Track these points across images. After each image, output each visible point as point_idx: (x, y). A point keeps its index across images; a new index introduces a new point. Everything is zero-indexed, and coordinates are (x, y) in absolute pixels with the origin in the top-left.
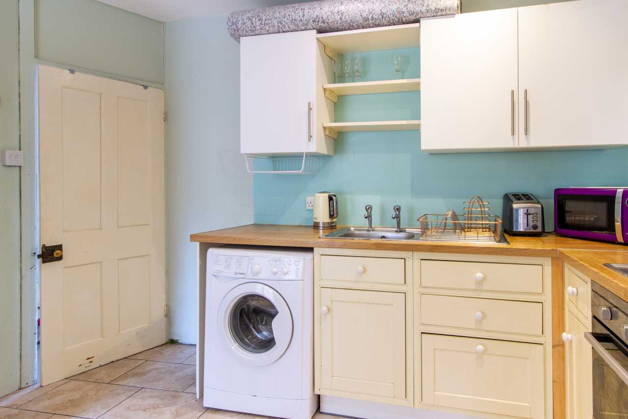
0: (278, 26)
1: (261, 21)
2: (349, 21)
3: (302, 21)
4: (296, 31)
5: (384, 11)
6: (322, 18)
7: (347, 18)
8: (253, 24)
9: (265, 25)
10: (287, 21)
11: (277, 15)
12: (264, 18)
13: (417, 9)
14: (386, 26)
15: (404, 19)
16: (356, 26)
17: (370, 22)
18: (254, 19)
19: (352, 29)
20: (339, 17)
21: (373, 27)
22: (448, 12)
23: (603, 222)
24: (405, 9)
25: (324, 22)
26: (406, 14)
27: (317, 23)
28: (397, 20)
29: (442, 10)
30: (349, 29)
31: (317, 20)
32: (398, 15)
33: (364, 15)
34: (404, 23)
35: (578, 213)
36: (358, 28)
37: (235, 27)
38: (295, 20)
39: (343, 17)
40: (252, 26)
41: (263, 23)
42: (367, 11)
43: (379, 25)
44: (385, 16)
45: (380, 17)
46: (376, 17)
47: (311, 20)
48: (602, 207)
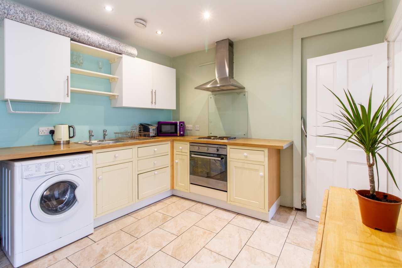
0: (46, 27)
1: (33, 18)
2: (92, 42)
3: (64, 31)
4: (56, 33)
5: (110, 45)
6: (78, 35)
7: (91, 40)
8: (25, 17)
9: (35, 22)
10: (54, 27)
11: (47, 21)
12: (36, 18)
13: (124, 50)
14: (107, 50)
15: (117, 51)
16: (93, 45)
17: (102, 46)
18: (27, 15)
19: (90, 46)
20: (87, 38)
21: (101, 49)
22: (133, 56)
23: (173, 131)
24: (118, 48)
25: (78, 37)
26: (118, 50)
27: (73, 35)
28: (114, 50)
29: (132, 54)
30: (89, 45)
31: (74, 34)
32: (115, 49)
33: (100, 43)
34: (115, 53)
35: (165, 128)
36: (94, 46)
37: (6, 12)
38: (60, 28)
39: (89, 39)
40: (24, 18)
41: (35, 20)
42: (102, 41)
43: (104, 49)
44: (109, 47)
45: (107, 47)
46: (105, 46)
47: (70, 33)
48: (173, 126)
